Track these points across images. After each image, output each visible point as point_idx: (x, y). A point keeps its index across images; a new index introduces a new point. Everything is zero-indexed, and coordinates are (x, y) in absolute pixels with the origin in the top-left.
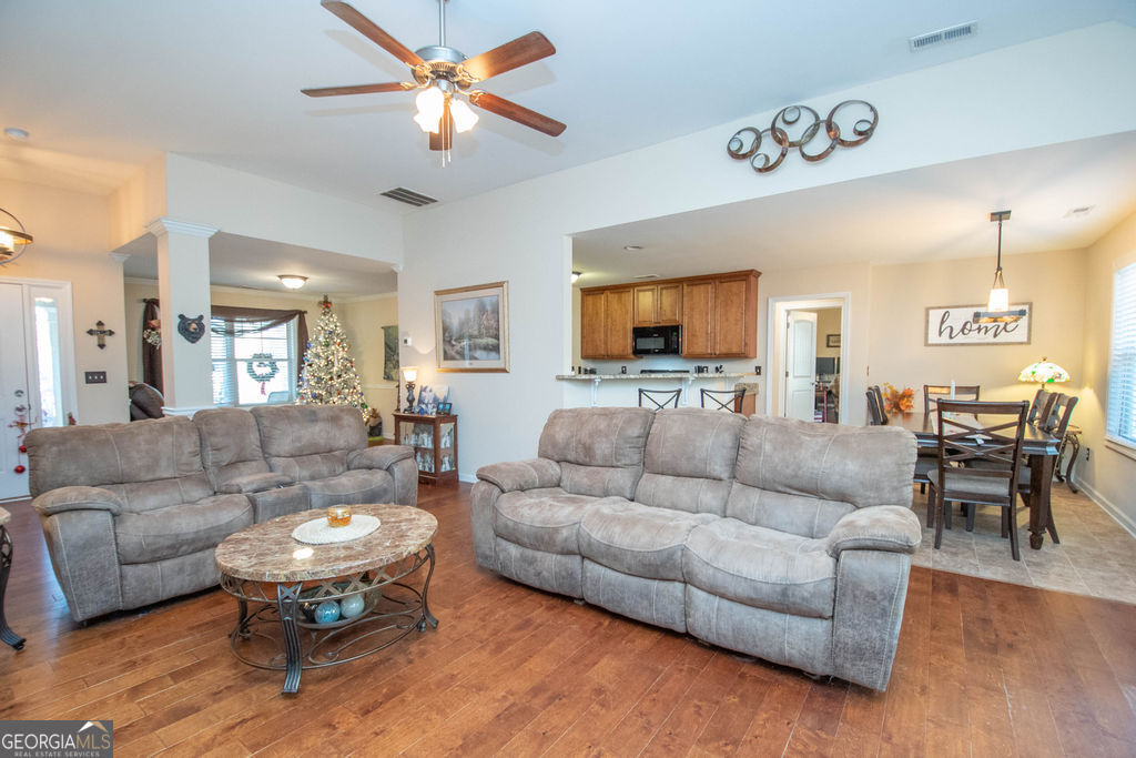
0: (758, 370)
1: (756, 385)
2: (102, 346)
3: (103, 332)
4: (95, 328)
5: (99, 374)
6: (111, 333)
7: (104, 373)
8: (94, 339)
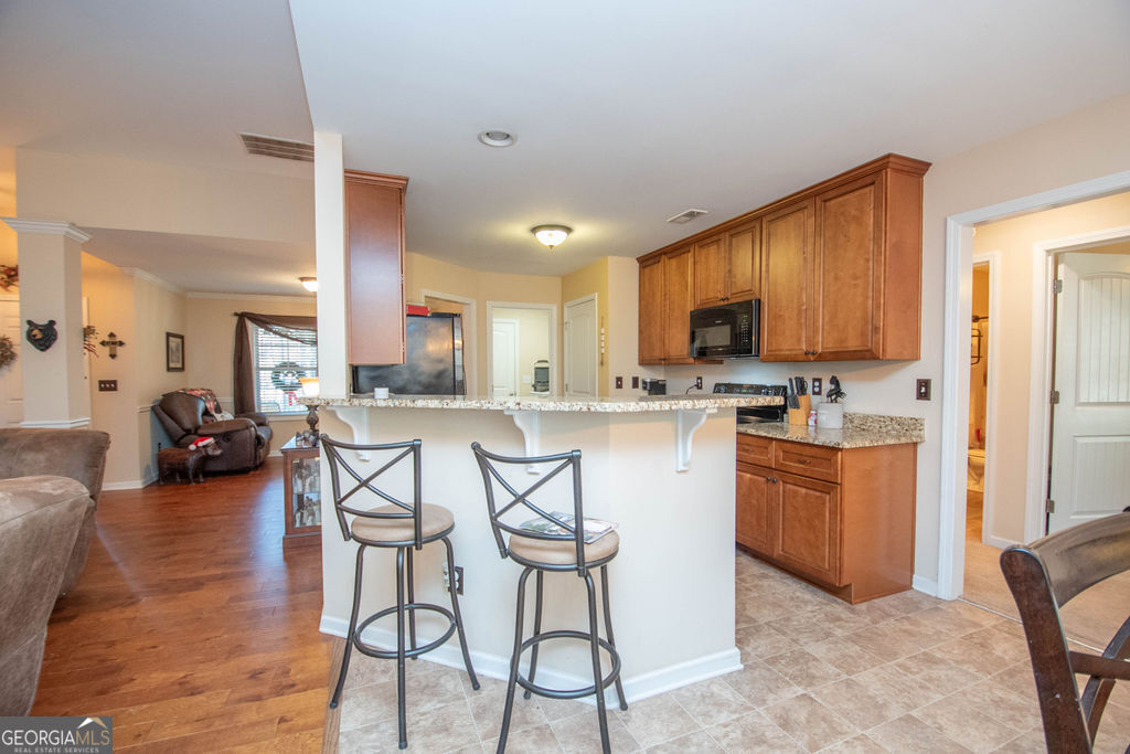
0: (924, 390)
1: (916, 423)
2: (113, 356)
3: (114, 343)
4: (107, 339)
5: (110, 382)
6: (121, 344)
7: (115, 382)
8: (107, 350)
